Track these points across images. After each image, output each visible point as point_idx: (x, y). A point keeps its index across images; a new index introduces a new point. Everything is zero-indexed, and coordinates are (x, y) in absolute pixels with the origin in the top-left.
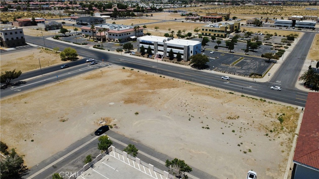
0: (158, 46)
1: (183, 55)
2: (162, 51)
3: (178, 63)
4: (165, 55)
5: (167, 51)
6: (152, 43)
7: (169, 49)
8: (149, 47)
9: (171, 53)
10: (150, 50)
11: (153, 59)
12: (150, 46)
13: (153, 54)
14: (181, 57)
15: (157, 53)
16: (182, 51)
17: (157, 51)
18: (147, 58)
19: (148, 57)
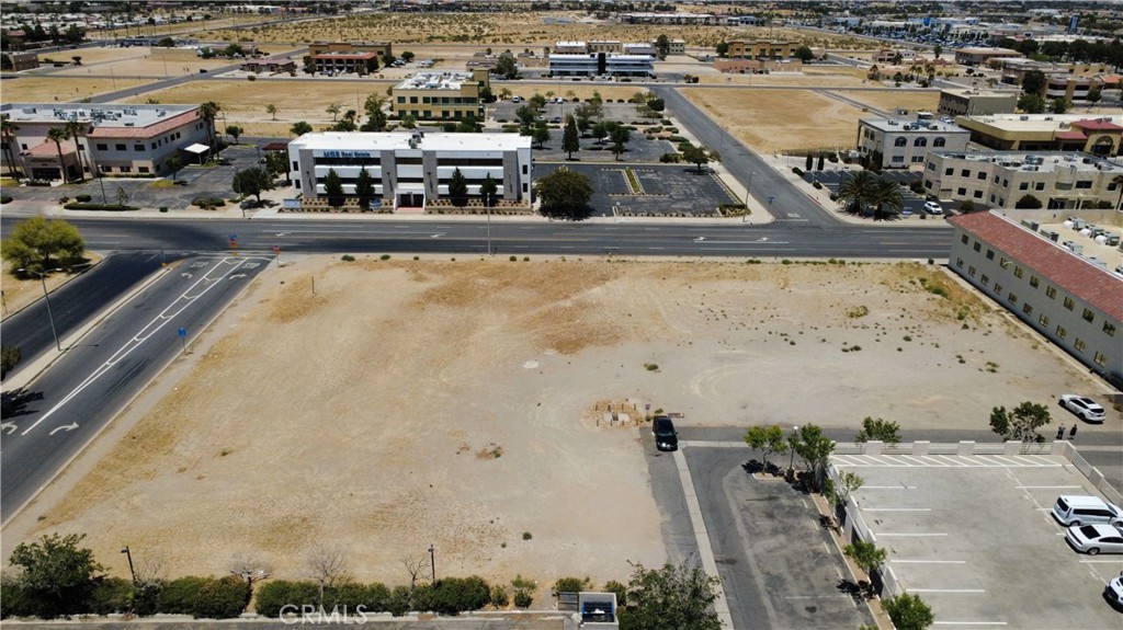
0: (399, 166)
1: (500, 182)
2: (419, 180)
3: (492, 213)
4: (430, 194)
5: (439, 177)
6: (372, 156)
7: (446, 171)
8: (364, 173)
9: (458, 183)
10: (365, 182)
11: (391, 212)
12: (366, 167)
13: (381, 196)
14: (496, 189)
15: (396, 192)
16: (497, 172)
17: (394, 181)
18: (363, 212)
19: (365, 207)
